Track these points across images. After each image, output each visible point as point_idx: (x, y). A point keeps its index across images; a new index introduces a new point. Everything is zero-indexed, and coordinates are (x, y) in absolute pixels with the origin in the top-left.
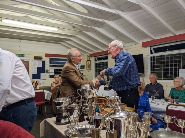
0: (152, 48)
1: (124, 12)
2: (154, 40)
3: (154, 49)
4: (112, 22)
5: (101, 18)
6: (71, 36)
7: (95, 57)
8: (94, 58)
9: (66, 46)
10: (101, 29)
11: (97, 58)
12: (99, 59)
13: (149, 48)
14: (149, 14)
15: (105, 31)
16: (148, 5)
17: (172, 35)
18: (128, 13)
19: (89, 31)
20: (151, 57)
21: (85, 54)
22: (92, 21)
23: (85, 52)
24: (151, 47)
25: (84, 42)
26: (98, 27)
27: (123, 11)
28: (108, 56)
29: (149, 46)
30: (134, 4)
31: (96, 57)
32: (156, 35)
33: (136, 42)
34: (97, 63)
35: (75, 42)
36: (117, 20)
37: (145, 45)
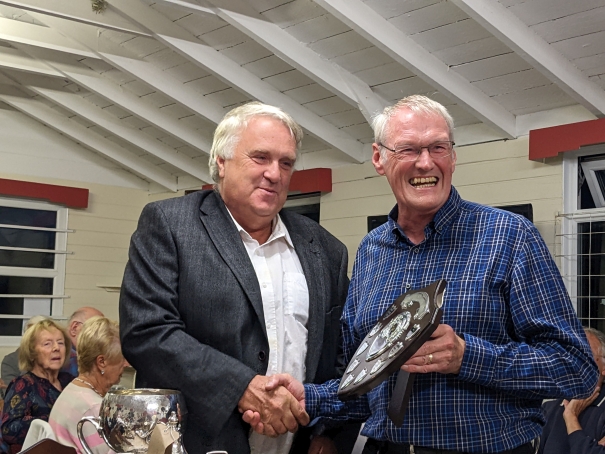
0: (591, 169)
3: (600, 174)
6: (84, 58)
9: (45, 125)
10: (275, 26)
13: (573, 169)
15: (302, 44)
19: (197, 39)
20: (584, 227)
21: (173, 187)
23: (175, 174)
24: (582, 160)
25: (167, 104)
28: (317, 207)
29: (571, 158)
33: (492, 127)
35: (107, 105)
37: (546, 147)
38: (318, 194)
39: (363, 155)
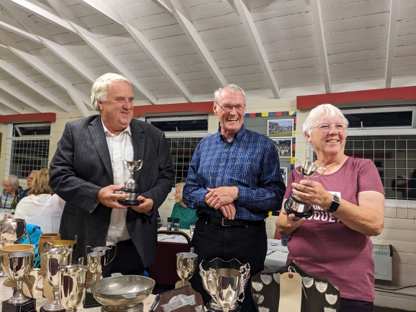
1: (91, 32)
2: (153, 105)
3: (152, 122)
4: (62, 46)
5: (35, 33)
7: (14, 124)
8: (11, 127)
10: (34, 57)
11: (21, 129)
12: (27, 132)
14: (143, 51)
15: (45, 65)
16: (141, 31)
17: (186, 102)
18: (100, 36)
22: (9, 33)
24: (147, 118)
26: (27, 51)
27: (88, 29)
28: (50, 127)
29: (143, 117)
30: (112, 22)
31: (17, 127)
32: (158, 97)
34: (18, 142)
36: (76, 47)
38: (50, 122)
39: (69, 108)
